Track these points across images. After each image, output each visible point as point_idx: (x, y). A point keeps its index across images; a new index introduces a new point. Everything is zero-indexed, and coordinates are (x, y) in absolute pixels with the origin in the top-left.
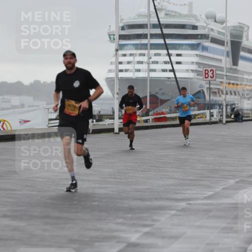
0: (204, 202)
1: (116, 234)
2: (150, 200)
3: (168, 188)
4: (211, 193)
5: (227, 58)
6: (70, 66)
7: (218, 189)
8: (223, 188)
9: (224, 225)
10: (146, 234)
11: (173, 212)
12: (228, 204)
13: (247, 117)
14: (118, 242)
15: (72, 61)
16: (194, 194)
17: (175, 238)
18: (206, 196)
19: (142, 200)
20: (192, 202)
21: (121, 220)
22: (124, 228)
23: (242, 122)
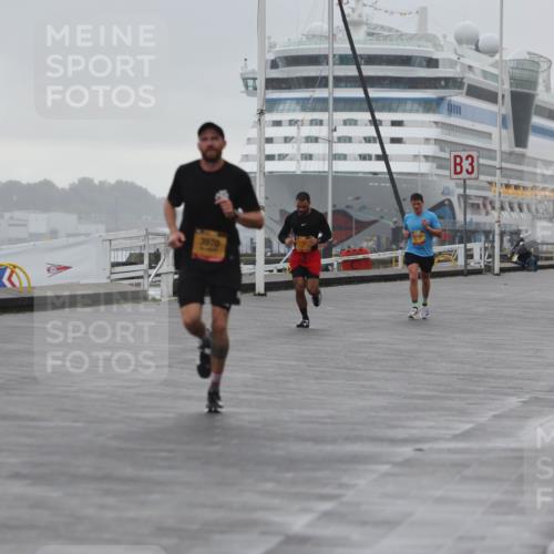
0: (452, 445)
1: (259, 515)
2: (334, 441)
3: (373, 414)
4: (468, 426)
5: (504, 132)
6: (211, 154)
7: (484, 418)
8: (495, 416)
9: (496, 497)
10: (327, 515)
11: (385, 468)
12: (505, 450)
13: (547, 259)
14: (263, 533)
15: (216, 144)
16: (431, 427)
17: (390, 524)
18: (458, 432)
19: (317, 440)
20: (425, 446)
21: (269, 486)
22: (276, 502)
23: (536, 270)
